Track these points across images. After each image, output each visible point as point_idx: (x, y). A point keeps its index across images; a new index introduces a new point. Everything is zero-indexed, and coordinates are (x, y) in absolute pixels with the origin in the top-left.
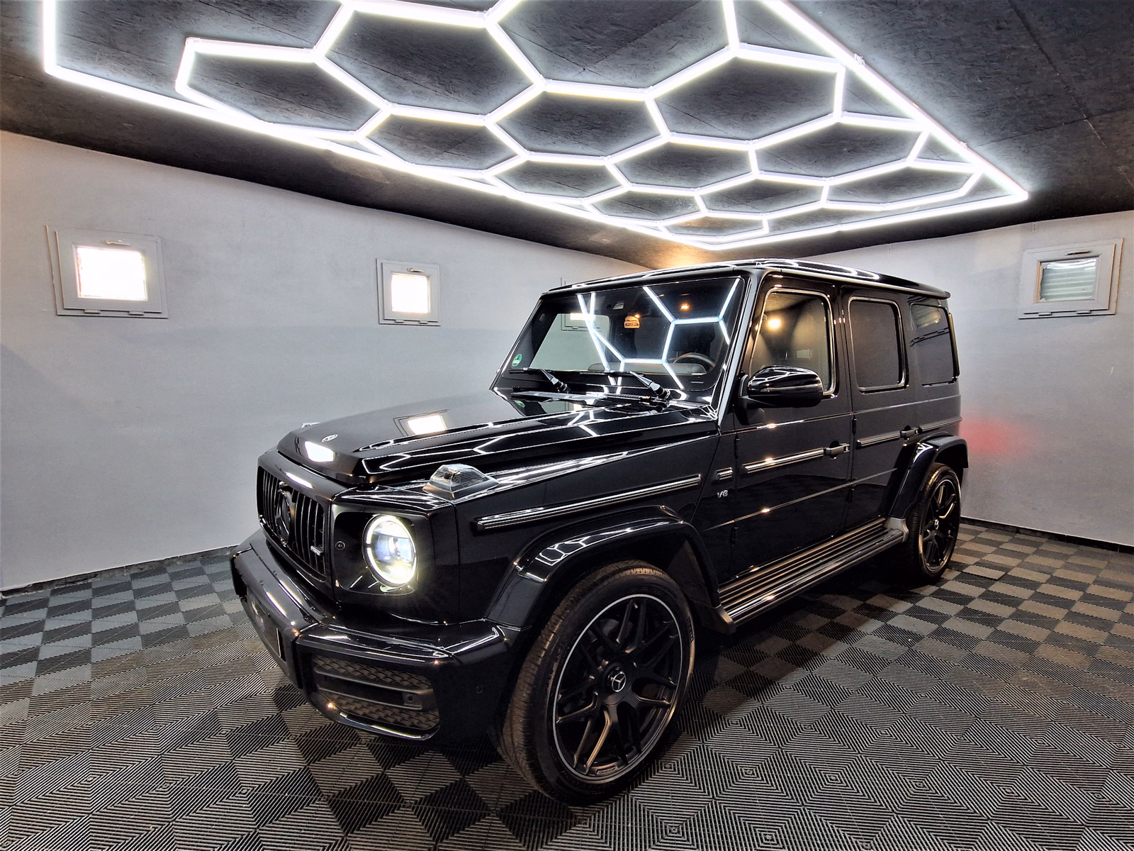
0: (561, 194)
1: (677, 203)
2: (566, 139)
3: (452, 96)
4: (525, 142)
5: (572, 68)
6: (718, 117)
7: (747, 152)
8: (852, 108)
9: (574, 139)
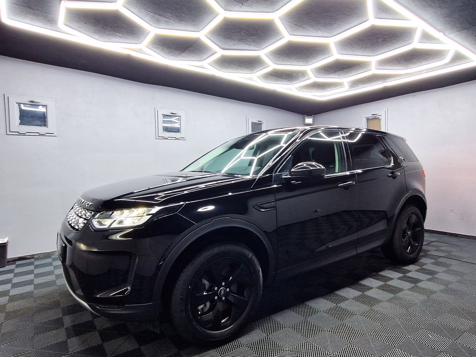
0: (241, 72)
1: (299, 75)
2: (240, 43)
3: (183, 23)
4: (221, 46)
5: (237, 4)
6: (312, 26)
7: (329, 43)
8: (380, 16)
9: (243, 42)
